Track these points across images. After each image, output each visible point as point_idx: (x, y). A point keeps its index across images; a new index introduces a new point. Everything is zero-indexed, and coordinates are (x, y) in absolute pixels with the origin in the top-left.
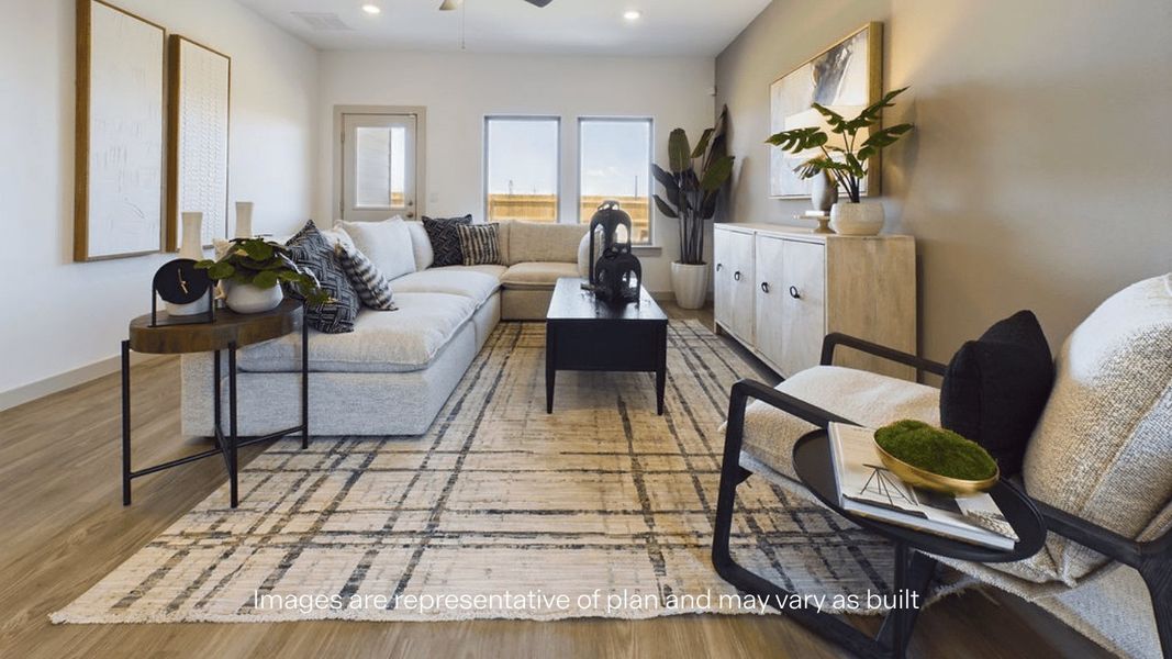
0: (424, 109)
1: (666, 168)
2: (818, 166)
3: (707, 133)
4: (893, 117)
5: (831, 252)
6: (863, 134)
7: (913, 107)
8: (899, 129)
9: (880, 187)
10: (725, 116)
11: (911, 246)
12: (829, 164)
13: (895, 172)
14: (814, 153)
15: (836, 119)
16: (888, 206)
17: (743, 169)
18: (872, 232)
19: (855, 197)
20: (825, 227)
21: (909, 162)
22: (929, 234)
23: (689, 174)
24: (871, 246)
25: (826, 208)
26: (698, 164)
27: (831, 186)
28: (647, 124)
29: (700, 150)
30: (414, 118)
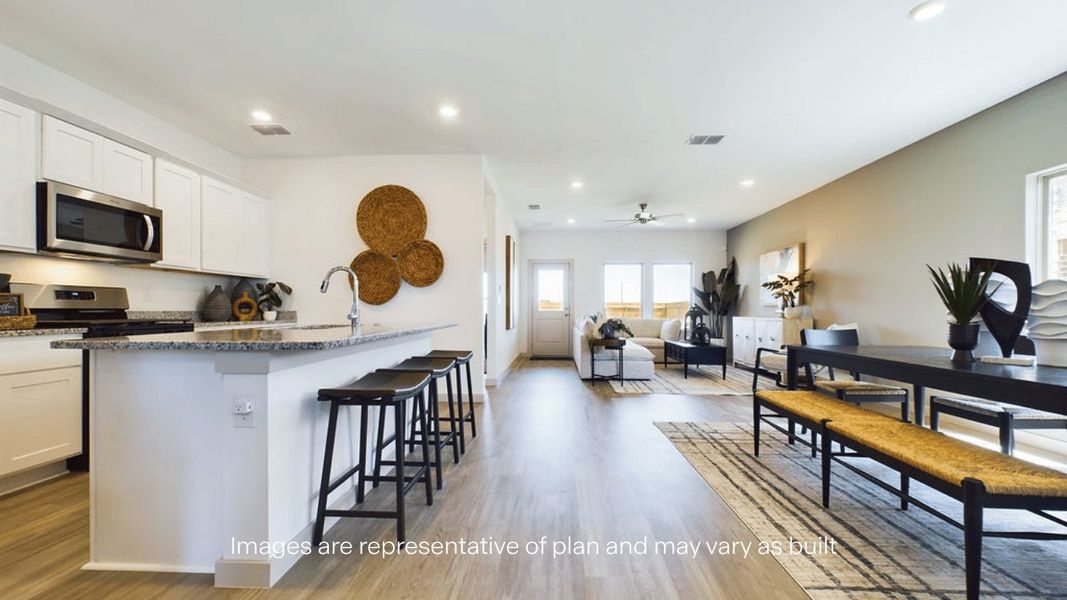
0: (573, 260)
1: (701, 289)
2: (780, 295)
3: (724, 271)
4: (807, 278)
5: (784, 324)
6: (796, 284)
7: (813, 275)
8: (809, 283)
9: (803, 301)
10: (734, 263)
11: (811, 321)
12: (783, 294)
13: (808, 296)
14: (779, 290)
15: (786, 279)
16: (805, 309)
17: (744, 292)
18: (799, 317)
19: (793, 305)
20: (783, 316)
21: (812, 294)
22: (817, 318)
23: (715, 293)
24: (798, 321)
25: (783, 309)
26: (719, 287)
27: (785, 301)
28: (689, 266)
29: (720, 280)
30: (568, 265)
